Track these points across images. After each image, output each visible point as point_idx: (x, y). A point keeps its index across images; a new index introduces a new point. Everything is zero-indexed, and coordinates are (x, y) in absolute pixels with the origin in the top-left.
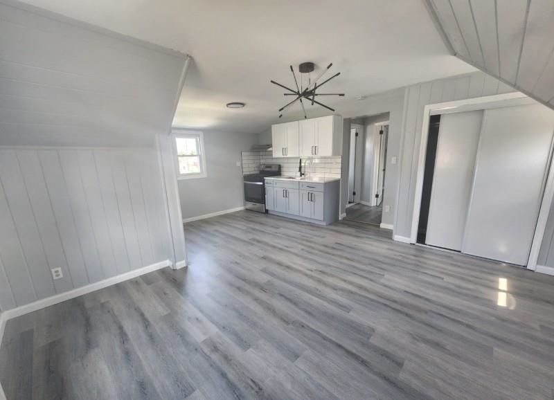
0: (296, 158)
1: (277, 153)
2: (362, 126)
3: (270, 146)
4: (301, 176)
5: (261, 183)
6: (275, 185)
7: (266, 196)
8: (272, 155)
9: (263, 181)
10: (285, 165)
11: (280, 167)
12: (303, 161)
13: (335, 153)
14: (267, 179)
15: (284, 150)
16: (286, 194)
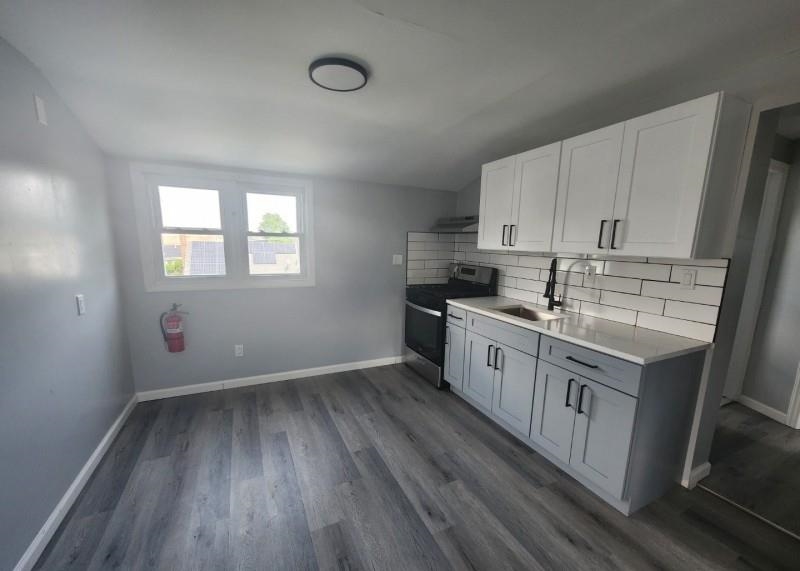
0: (544, 255)
1: (489, 239)
2: (786, 166)
3: (473, 219)
4: (551, 308)
5: (438, 314)
6: (469, 327)
7: (447, 347)
8: (476, 243)
9: (443, 308)
10: (510, 272)
11: (495, 273)
12: (563, 266)
13: (705, 247)
14: (455, 306)
15: (509, 231)
16: (495, 359)
